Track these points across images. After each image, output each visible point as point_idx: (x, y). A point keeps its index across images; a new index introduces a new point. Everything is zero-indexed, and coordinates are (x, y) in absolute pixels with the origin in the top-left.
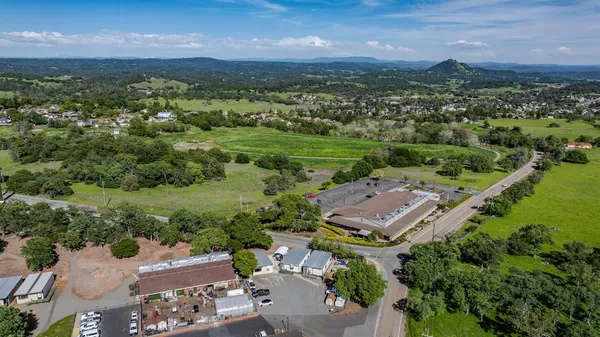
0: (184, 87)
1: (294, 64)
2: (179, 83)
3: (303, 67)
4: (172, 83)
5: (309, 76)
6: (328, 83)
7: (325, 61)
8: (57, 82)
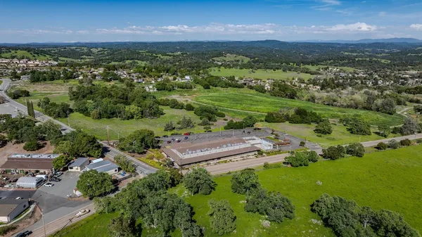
0: (246, 60)
1: (339, 44)
2: (244, 57)
3: (346, 46)
4: (240, 57)
5: (346, 53)
6: (357, 59)
7: (366, 42)
8: (170, 56)
